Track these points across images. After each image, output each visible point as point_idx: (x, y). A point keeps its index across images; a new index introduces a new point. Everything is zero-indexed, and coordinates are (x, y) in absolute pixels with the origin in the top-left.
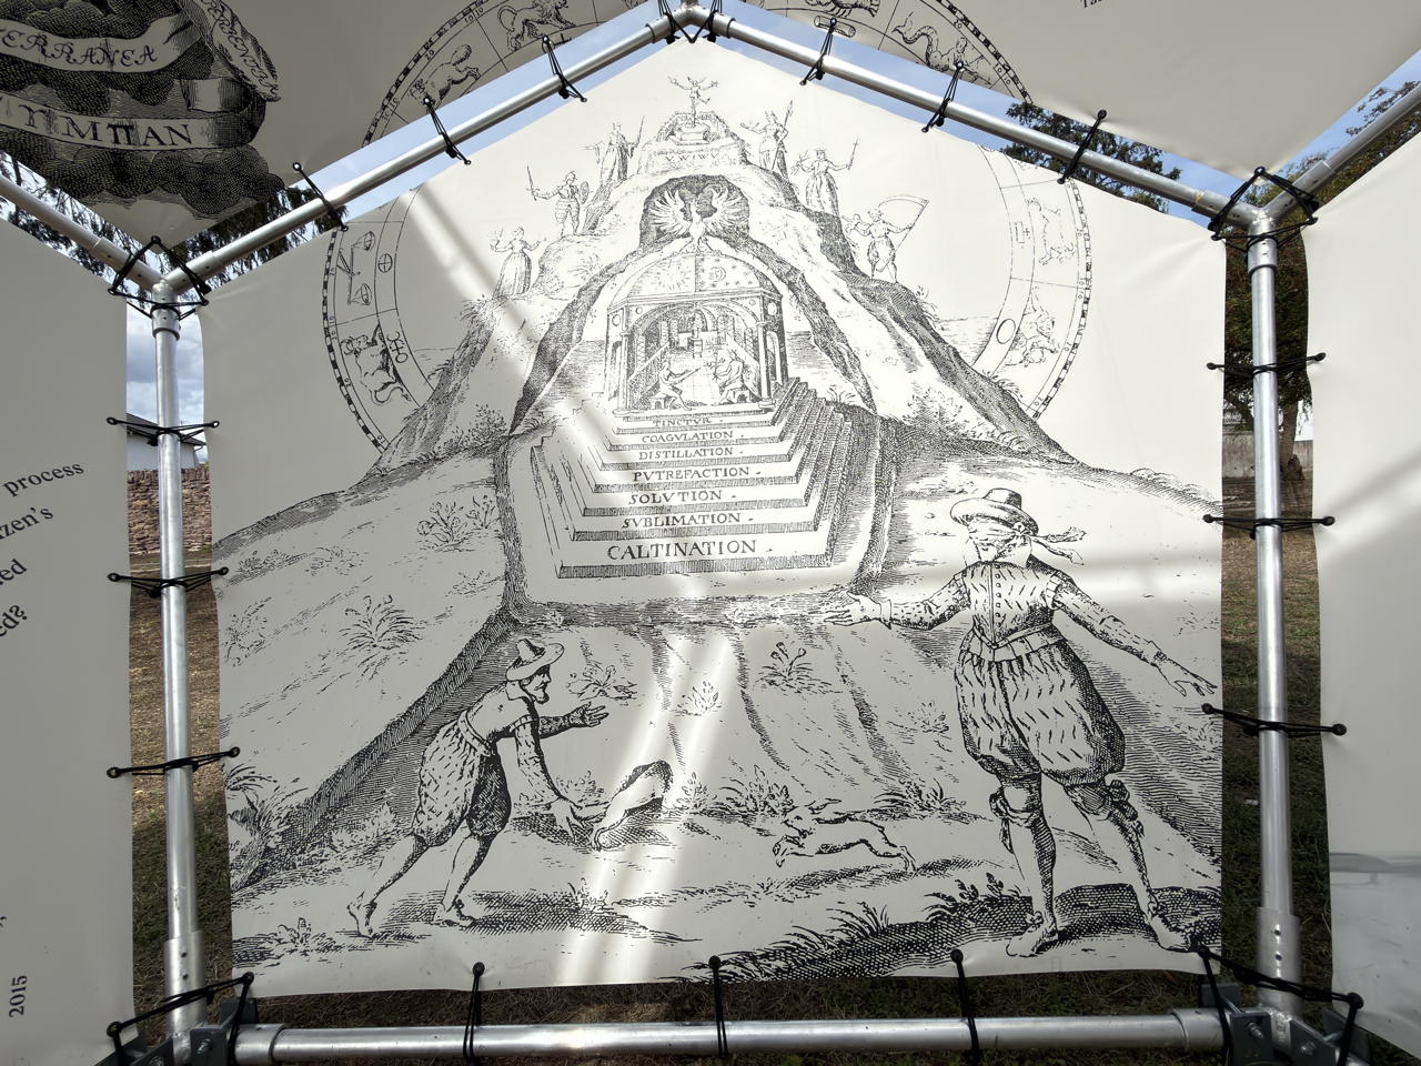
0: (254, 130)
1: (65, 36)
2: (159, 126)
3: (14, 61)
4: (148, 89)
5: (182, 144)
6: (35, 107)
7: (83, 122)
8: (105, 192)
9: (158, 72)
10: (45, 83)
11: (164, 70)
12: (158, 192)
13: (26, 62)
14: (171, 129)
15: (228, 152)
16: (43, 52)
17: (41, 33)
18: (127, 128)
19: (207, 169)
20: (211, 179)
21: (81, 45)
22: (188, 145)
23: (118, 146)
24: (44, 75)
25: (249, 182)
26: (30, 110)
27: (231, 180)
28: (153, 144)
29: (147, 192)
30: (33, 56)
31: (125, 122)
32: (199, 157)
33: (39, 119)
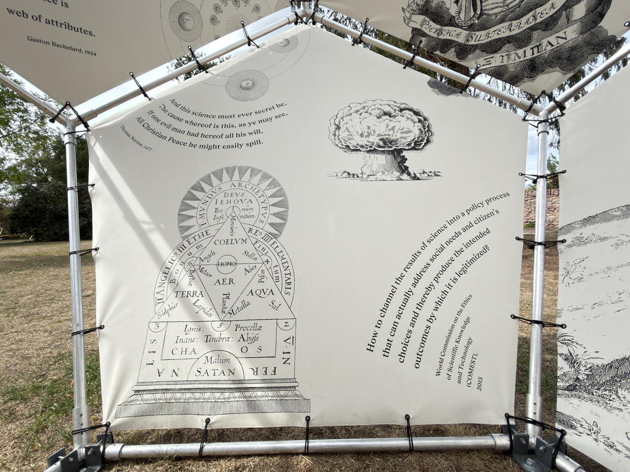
0: (602, 16)
1: (519, 19)
2: (552, 39)
3: (500, 39)
4: (549, 25)
5: (562, 41)
6: (504, 54)
7: (520, 52)
8: (525, 78)
9: (556, 13)
10: (509, 42)
11: (559, 10)
12: (549, 69)
13: (503, 38)
14: (558, 37)
15: (586, 35)
16: (510, 30)
17: (510, 22)
18: (538, 46)
19: (573, 49)
20: (574, 52)
21: (524, 19)
22: (565, 41)
23: (534, 56)
24: (508, 40)
25: (595, 46)
26: (502, 56)
27: (585, 49)
28: (549, 48)
29: (543, 71)
30: (507, 34)
31: (538, 44)
32: (570, 44)
33: (505, 58)
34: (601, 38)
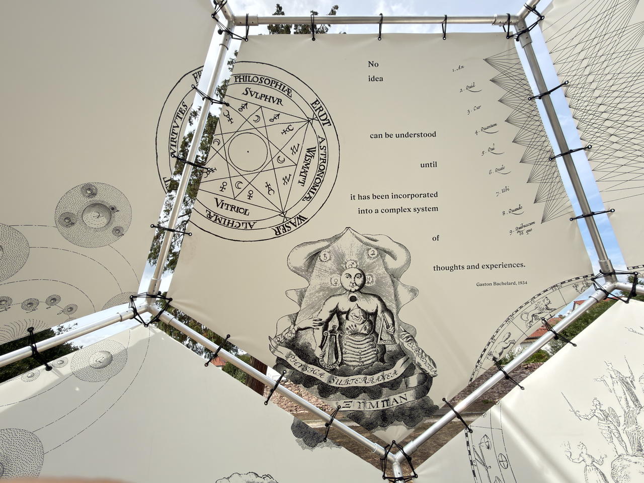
0: (428, 389)
1: (372, 375)
2: (397, 397)
3: (357, 387)
4: (394, 385)
5: (404, 401)
6: (361, 401)
7: (374, 402)
8: (379, 427)
9: (398, 378)
10: (365, 392)
11: (400, 376)
12: (396, 422)
13: (360, 387)
14: (401, 397)
15: (419, 400)
16: (365, 382)
17: (365, 376)
18: (387, 401)
19: (412, 409)
20: (413, 412)
21: (376, 376)
22: (406, 401)
23: (384, 408)
24: (364, 390)
25: (427, 410)
26: (360, 403)
27: (420, 411)
28: (395, 404)
29: (392, 423)
30: (362, 384)
31: (387, 399)
32: (409, 405)
33: (362, 405)
34: (430, 406)
